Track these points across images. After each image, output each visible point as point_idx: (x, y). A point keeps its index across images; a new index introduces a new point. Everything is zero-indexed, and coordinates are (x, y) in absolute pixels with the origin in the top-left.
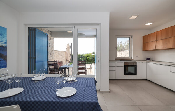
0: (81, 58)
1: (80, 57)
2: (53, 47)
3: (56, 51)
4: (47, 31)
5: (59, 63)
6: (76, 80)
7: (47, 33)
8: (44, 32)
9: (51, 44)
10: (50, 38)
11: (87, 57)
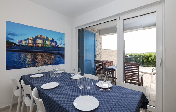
0: (138, 59)
1: (137, 57)
2: (101, 46)
3: (106, 50)
4: (95, 30)
5: (108, 63)
6: (110, 88)
7: (95, 32)
8: (92, 31)
9: (99, 43)
10: (98, 36)
11: (148, 57)
